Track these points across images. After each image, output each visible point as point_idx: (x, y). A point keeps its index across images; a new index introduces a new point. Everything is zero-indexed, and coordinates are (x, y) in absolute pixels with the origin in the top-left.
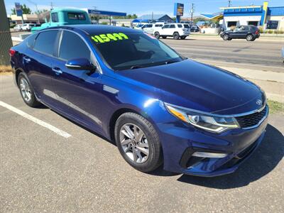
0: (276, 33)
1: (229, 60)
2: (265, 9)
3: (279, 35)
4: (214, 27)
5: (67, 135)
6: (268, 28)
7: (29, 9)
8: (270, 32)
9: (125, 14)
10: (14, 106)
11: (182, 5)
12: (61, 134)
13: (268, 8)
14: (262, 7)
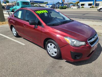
1: (80, 18)
4: (76, 6)
5: (24, 44)
6: (95, 6)
7: (8, 1)
8: (96, 8)
9: (43, 2)
10: (5, 35)
12: (22, 44)
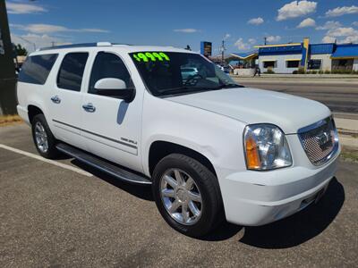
0: (320, 73)
2: (306, 46)
3: (324, 75)
4: (249, 67)
6: (309, 68)
7: (24, 50)
11: (210, 44)
13: (310, 46)
14: (303, 44)
